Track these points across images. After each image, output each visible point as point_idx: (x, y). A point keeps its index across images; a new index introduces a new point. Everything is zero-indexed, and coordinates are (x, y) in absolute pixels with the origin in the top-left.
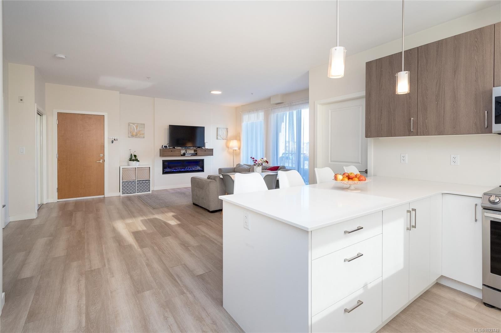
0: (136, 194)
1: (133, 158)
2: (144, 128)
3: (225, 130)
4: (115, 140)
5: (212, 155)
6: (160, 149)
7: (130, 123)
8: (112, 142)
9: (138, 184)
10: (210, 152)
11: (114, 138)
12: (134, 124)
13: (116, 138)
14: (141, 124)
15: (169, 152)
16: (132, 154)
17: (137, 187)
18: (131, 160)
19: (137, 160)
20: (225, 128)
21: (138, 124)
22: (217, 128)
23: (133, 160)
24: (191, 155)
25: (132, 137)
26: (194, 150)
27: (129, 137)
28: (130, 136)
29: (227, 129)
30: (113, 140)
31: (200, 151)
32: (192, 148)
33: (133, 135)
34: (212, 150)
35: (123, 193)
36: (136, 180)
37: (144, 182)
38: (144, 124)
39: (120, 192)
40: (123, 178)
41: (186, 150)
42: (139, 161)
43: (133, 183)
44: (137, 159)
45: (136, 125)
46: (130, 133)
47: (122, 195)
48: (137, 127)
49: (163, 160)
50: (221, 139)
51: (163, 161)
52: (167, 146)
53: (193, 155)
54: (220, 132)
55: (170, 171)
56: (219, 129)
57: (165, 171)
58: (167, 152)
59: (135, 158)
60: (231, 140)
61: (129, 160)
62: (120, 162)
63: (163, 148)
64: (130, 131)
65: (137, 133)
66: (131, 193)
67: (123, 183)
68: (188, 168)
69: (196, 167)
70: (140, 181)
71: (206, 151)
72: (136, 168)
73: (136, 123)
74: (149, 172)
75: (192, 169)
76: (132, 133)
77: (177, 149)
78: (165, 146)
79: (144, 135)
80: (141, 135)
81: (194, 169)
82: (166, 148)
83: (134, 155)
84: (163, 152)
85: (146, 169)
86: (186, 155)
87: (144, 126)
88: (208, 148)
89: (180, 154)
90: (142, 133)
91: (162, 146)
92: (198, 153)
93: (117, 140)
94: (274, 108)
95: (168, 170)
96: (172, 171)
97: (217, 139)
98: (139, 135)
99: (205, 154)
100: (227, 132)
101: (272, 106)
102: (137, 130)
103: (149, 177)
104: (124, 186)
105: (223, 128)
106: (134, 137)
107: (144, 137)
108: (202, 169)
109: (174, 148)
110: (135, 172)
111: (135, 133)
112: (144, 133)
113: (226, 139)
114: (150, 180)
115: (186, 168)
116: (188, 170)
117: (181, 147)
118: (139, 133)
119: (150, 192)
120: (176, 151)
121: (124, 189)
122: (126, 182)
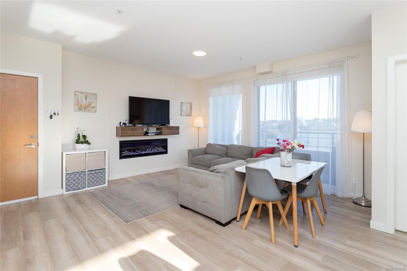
0: (87, 189)
1: (82, 139)
2: (96, 99)
3: (189, 105)
4: (55, 114)
5: (178, 134)
6: (117, 128)
7: (77, 92)
8: (51, 117)
9: (88, 175)
10: (176, 131)
11: (53, 112)
12: (81, 93)
13: (56, 112)
14: (92, 94)
15: (129, 130)
16: (79, 134)
17: (88, 183)
18: (78, 142)
19: (87, 142)
20: (189, 103)
21: (88, 93)
22: (181, 102)
23: (82, 143)
25: (80, 111)
26: (157, 128)
27: (74, 111)
28: (76, 109)
29: (191, 104)
30: (52, 114)
31: (165, 129)
32: (154, 125)
33: (81, 108)
34: (178, 127)
35: (68, 190)
36: (87, 170)
37: (97, 171)
38: (96, 94)
39: (62, 188)
40: (68, 169)
41: (148, 128)
42: (89, 144)
43: (82, 175)
44: (87, 141)
45: (85, 94)
47: (65, 193)
48: (86, 98)
49: (120, 141)
50: (185, 116)
52: (126, 123)
53: (157, 134)
54: (184, 107)
55: (129, 154)
56: (183, 104)
57: (122, 155)
58: (125, 131)
59: (85, 140)
60: (196, 117)
61: (75, 142)
62: (63, 145)
63: (121, 125)
64: (77, 103)
65: (86, 106)
66: (79, 189)
67: (67, 176)
68: (150, 150)
69: (158, 149)
70: (92, 170)
71: (171, 129)
72: (86, 153)
73: (85, 93)
74: (104, 158)
75: (155, 151)
76: (79, 106)
77: (138, 127)
78: (123, 123)
79: (96, 109)
80: (92, 109)
81: (157, 151)
82: (125, 126)
83: (83, 136)
84: (120, 131)
85: (100, 155)
86: (149, 134)
87: (96, 97)
88: (173, 126)
89: (142, 133)
90: (93, 106)
91: (120, 123)
92: (163, 131)
93: (58, 114)
94: (258, 78)
95: (126, 153)
96: (131, 154)
97: (181, 115)
98: (89, 109)
99: (171, 132)
100: (191, 107)
101: (255, 77)
102: (86, 102)
103: (104, 165)
104: (69, 179)
105: (187, 103)
106: (83, 111)
107: (96, 112)
108: (165, 151)
109: (135, 126)
110: (85, 158)
111: (84, 105)
112: (96, 106)
113: (190, 115)
114: (105, 169)
115: (148, 150)
116: (150, 152)
117: (142, 124)
118: (89, 105)
119: (106, 185)
120: (137, 129)
121: (69, 184)
122: (71, 174)
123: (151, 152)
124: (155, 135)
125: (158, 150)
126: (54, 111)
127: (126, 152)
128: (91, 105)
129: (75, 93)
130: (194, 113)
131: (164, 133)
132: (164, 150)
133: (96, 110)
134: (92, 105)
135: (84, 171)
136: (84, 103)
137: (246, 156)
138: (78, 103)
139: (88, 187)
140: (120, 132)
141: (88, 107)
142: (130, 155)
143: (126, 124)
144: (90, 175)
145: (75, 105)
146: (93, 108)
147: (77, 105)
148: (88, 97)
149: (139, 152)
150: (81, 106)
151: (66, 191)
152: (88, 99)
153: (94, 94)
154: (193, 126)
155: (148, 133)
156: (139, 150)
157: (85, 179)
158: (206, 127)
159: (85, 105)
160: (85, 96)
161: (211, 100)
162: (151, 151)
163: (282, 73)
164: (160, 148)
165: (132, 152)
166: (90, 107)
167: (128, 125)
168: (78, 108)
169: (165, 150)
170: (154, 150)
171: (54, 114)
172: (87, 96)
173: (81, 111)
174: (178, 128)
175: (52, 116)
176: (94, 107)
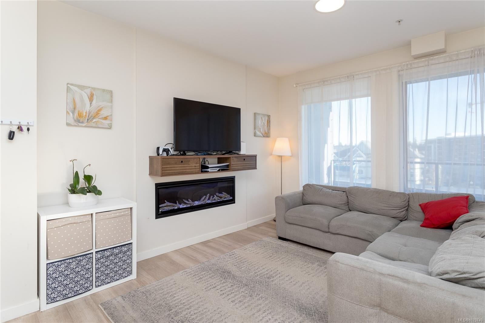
0: (95, 290)
1: (82, 183)
2: (112, 102)
3: (267, 118)
4: (20, 128)
5: (255, 168)
6: (150, 158)
7: (72, 85)
8: (11, 136)
9: (98, 260)
10: (251, 162)
11: (16, 122)
12: (82, 87)
13: (24, 123)
14: (104, 90)
15: (176, 164)
16: (77, 173)
17: (97, 278)
18: (73, 190)
19: (95, 191)
20: (266, 115)
21: (94, 89)
22: (255, 114)
23: (83, 191)
24: (218, 169)
25: (78, 125)
26: (218, 158)
27: (67, 125)
28: (71, 121)
29: (269, 116)
30: (14, 129)
31: (235, 159)
32: (215, 153)
33: (81, 119)
34: (255, 156)
35: (51, 300)
36: (94, 251)
37: (116, 251)
38: (111, 92)
39: (39, 298)
40: (51, 252)
42: (99, 193)
43: (83, 263)
44: (95, 187)
45: (88, 91)
46: (71, 114)
47: (45, 307)
48: (91, 98)
50: (261, 137)
51: (157, 185)
53: (222, 170)
54: (259, 122)
55: (172, 208)
56: (257, 116)
57: (160, 211)
58: (169, 164)
59: (89, 184)
60: (278, 138)
61: (69, 189)
62: (40, 197)
63: (161, 152)
64: (72, 107)
65: (91, 115)
66: (76, 295)
67: (51, 269)
68: (207, 198)
69: (220, 195)
70: (104, 250)
71: (244, 159)
72: (92, 214)
73: (89, 87)
74: (129, 221)
75: (215, 200)
76: (76, 114)
77: (190, 157)
78: (164, 150)
79: (111, 121)
80: (104, 121)
81: (218, 199)
82: (167, 155)
83: (85, 176)
84: (160, 164)
85: (122, 216)
86: (209, 170)
87: (112, 96)
88: (246, 154)
89: (197, 169)
90: (105, 116)
91: (158, 148)
92: (232, 164)
93: (28, 129)
94: (409, 66)
95: (166, 206)
96: (176, 208)
97: (255, 136)
98: (97, 120)
99: (243, 166)
100: (269, 122)
101: (404, 64)
102: (91, 106)
103: (129, 236)
104: (54, 275)
105: (264, 115)
106: (84, 125)
107: (110, 127)
108: (231, 198)
109: (184, 154)
110: (90, 226)
111: (86, 113)
112: (111, 115)
113: (267, 135)
114: (131, 243)
115: (203, 198)
116: (207, 202)
117: (194, 151)
118: (97, 113)
119: (134, 276)
120: (189, 161)
121: (53, 285)
122: (59, 263)
123: (209, 202)
124: (219, 170)
125: (221, 198)
126: (20, 123)
127: (167, 203)
128: (102, 112)
129: (68, 87)
130: (273, 132)
131: (233, 166)
132: (229, 198)
133: (111, 124)
134: (104, 113)
135: (88, 254)
136: (88, 108)
137: (398, 211)
138: (75, 109)
139: (96, 287)
140: (158, 166)
141: (94, 118)
142: (174, 209)
143: (169, 150)
144: (102, 260)
145: (67, 112)
146: (106, 118)
147: (73, 113)
148: (95, 97)
149: (190, 203)
150: (80, 115)
151: (47, 304)
152: (94, 102)
153: (107, 90)
154: (273, 154)
155: (208, 168)
156: (189, 200)
157: (91, 270)
158: (295, 155)
159: (90, 113)
160: (89, 94)
161: (304, 109)
162: (209, 199)
163: (472, 51)
164: (223, 193)
165: (178, 203)
166: (100, 117)
167: (172, 152)
168: (73, 118)
169: (231, 196)
170: (213, 198)
171: (18, 128)
172: (93, 94)
173: (80, 124)
174: (253, 158)
175: (14, 132)
176: (108, 118)
